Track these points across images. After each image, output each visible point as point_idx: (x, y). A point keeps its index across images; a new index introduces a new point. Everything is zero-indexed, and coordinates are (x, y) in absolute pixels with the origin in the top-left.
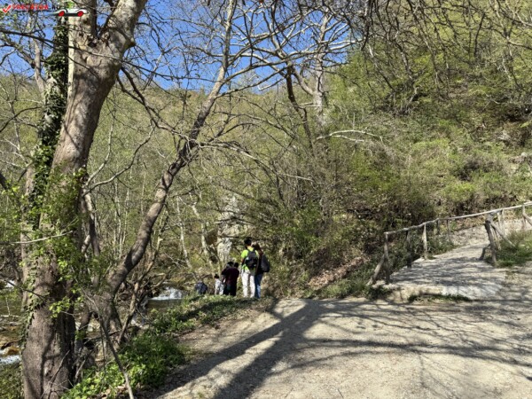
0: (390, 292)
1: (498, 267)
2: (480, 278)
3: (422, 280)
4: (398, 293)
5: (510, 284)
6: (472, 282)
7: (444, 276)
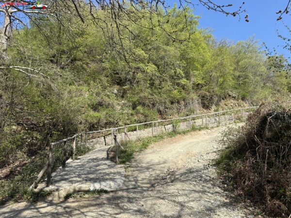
0: (50, 193)
1: (119, 164)
2: (111, 173)
3: (75, 179)
4: (56, 193)
5: (128, 175)
6: (107, 177)
7: (89, 173)
